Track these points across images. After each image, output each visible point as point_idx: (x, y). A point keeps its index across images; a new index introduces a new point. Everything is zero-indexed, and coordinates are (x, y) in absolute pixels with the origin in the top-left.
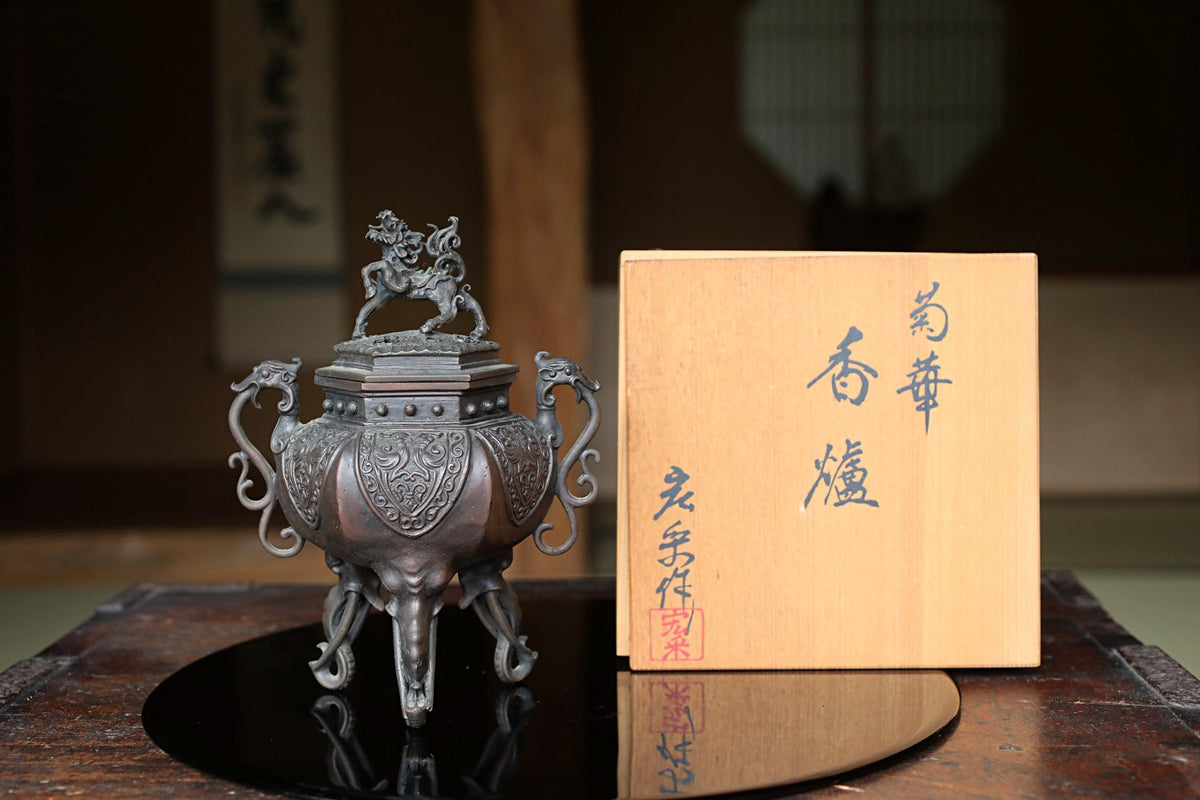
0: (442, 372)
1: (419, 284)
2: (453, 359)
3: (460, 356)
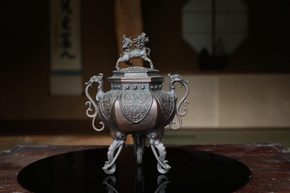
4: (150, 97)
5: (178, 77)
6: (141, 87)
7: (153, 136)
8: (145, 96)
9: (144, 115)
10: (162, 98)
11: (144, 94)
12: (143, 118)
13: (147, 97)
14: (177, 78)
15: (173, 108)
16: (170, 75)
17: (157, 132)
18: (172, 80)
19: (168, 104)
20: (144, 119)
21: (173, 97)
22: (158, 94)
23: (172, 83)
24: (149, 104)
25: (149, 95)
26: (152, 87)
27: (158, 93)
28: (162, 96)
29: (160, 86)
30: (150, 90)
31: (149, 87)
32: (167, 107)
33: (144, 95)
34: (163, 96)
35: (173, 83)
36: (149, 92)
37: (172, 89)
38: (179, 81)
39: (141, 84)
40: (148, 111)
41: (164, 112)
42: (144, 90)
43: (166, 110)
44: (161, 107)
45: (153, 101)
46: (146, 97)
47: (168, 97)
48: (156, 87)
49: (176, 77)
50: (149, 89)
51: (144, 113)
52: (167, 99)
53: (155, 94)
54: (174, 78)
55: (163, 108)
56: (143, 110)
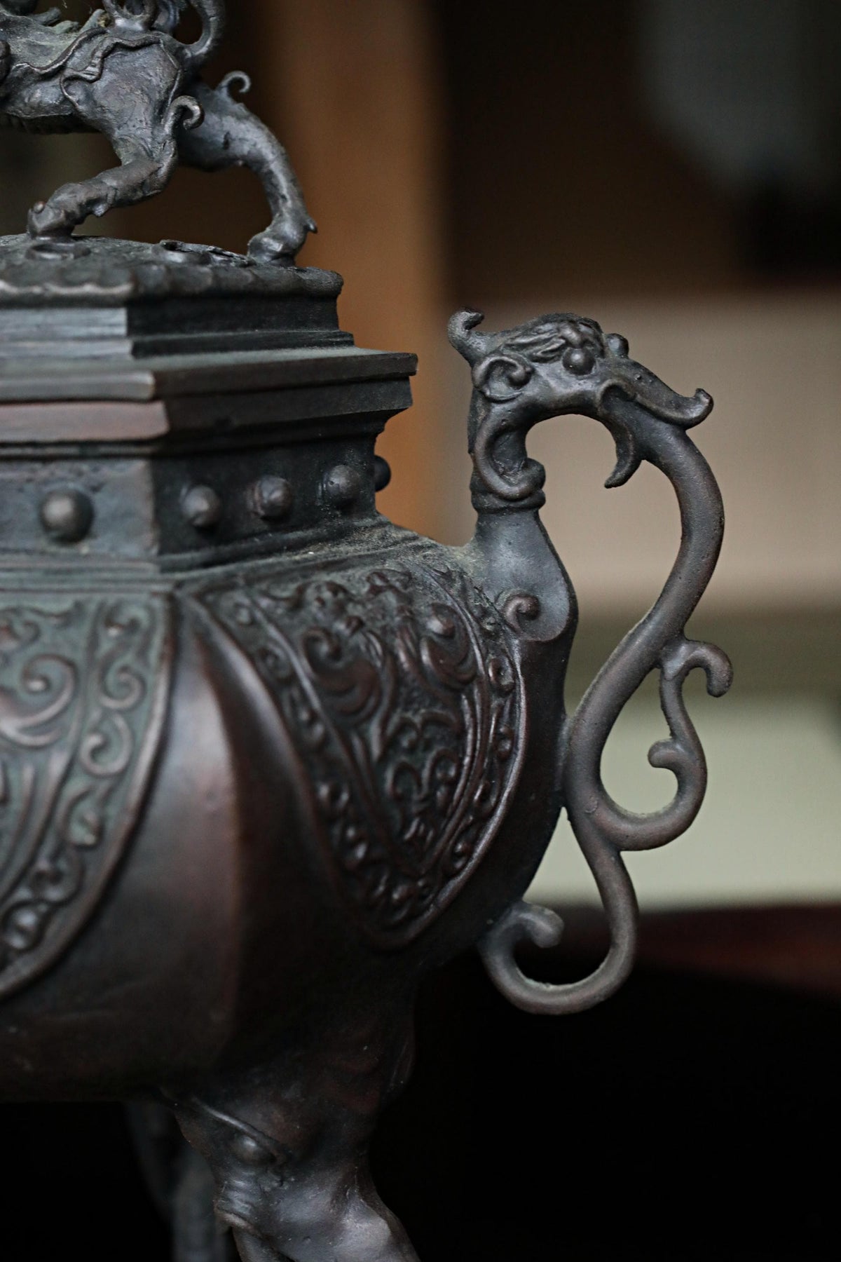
0: (60, 366)
1: (46, 63)
2: (105, 315)
3: (132, 304)
4: (143, 653)
5: (577, 357)
6: (41, 505)
7: (240, 1133)
8: (79, 634)
9: (57, 906)
10: (336, 654)
11: (66, 604)
12: (49, 949)
13: (105, 647)
14: (558, 366)
15: (506, 759)
16: (470, 325)
17: (291, 1094)
18: (499, 388)
19: (429, 721)
20: (76, 959)
21: (518, 612)
22: (288, 590)
23: (498, 434)
24: (114, 763)
25: (133, 626)
26: (197, 503)
27: (280, 576)
28: (341, 626)
29: (338, 479)
30: (167, 543)
31: (146, 510)
32: (401, 771)
33: (67, 619)
34: (359, 625)
35: (510, 437)
36: (151, 569)
37: (498, 511)
38: (580, 406)
39: (43, 472)
40: (111, 854)
41: (360, 852)
42: (84, 548)
43: (397, 815)
44: (301, 790)
45: (183, 712)
46: (79, 657)
47: (435, 625)
48: (271, 491)
49: (539, 351)
50: (148, 537)
51: (56, 878)
52: (416, 660)
53: (229, 601)
54: (518, 372)
55: (335, 795)
56: (40, 842)
